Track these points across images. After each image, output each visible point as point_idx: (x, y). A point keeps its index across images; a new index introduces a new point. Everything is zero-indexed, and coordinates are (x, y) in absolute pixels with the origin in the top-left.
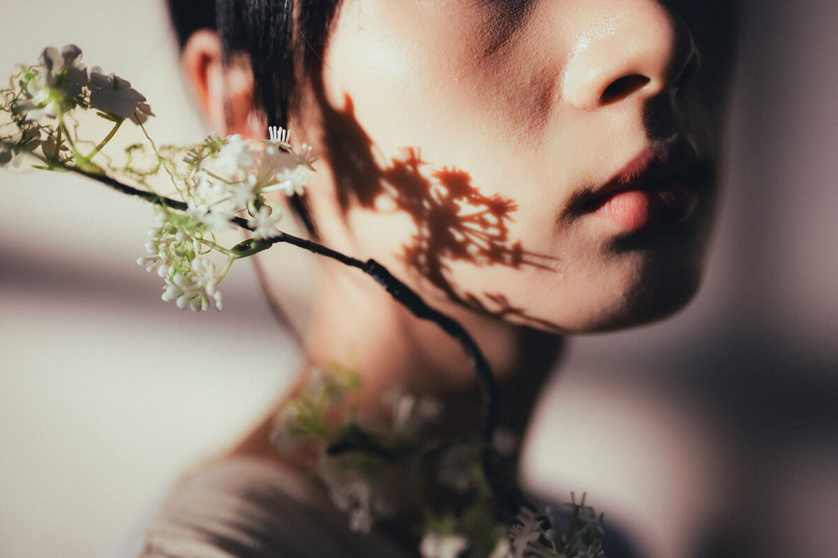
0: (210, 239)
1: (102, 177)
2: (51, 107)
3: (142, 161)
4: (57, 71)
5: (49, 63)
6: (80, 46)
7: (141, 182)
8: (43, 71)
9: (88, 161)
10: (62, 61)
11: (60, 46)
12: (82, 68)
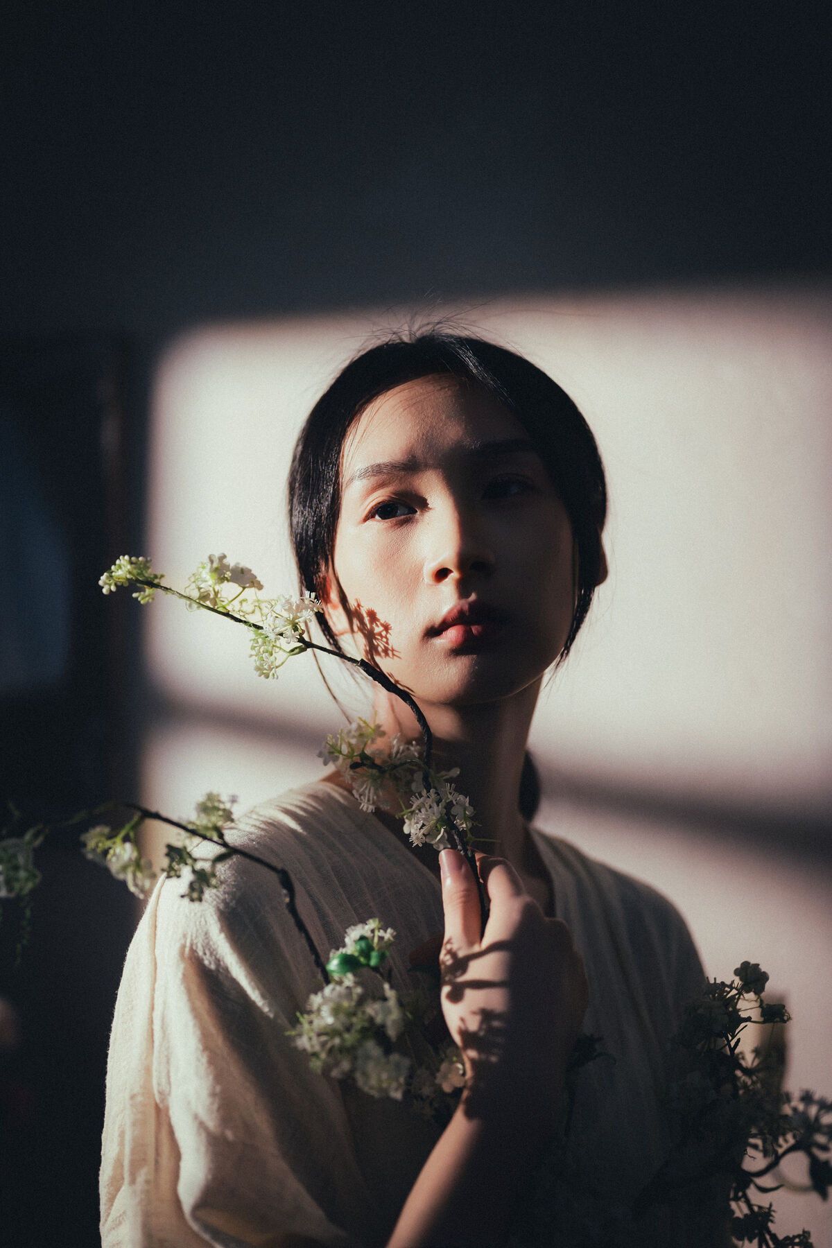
0: (279, 645)
1: (227, 615)
2: (211, 582)
3: (247, 607)
4: (215, 565)
5: (212, 562)
6: (226, 553)
7: (244, 616)
8: (209, 565)
9: (224, 608)
10: (218, 561)
11: (217, 554)
12: (228, 564)
